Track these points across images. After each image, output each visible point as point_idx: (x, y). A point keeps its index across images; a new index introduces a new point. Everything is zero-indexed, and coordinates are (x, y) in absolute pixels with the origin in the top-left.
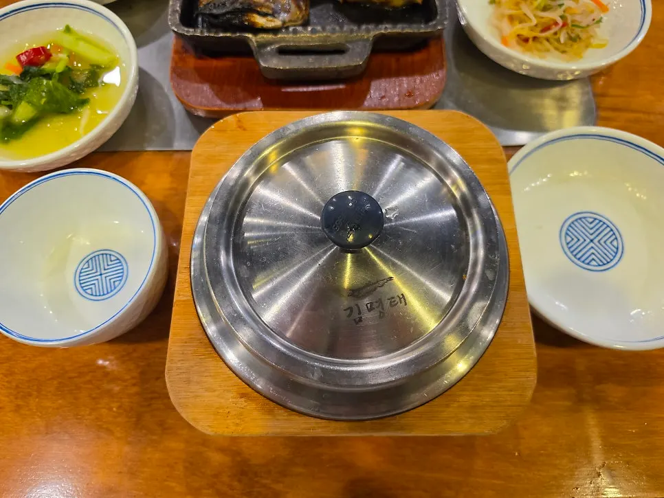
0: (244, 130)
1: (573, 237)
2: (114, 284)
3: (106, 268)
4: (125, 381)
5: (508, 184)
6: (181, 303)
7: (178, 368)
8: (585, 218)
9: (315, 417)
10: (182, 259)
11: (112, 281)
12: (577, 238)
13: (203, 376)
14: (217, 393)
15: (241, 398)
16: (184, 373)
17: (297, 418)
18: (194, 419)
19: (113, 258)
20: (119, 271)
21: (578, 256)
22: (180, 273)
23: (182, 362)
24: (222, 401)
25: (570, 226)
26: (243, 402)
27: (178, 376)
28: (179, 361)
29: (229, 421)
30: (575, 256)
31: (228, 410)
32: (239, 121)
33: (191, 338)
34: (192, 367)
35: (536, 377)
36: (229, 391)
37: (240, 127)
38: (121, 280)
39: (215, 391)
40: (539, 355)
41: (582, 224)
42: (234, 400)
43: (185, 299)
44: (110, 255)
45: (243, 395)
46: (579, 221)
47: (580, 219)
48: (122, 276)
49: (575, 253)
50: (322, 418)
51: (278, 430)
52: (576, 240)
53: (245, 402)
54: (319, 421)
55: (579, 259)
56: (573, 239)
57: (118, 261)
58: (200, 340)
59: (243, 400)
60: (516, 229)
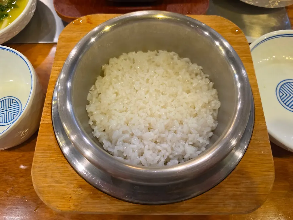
0: (91, 24)
1: (284, 93)
2: (13, 116)
3: (9, 107)
4: (16, 174)
5: (251, 56)
6: (44, 125)
7: (39, 167)
8: (289, 83)
9: (129, 202)
10: (47, 98)
11: (12, 114)
12: (286, 94)
13: (54, 173)
14: (63, 184)
15: (79, 188)
16: (43, 170)
17: (116, 202)
18: (48, 201)
19: (14, 101)
20: (16, 109)
21: (287, 104)
22: (45, 106)
23: (42, 163)
24: (67, 189)
25: (281, 87)
26: (81, 191)
27: (39, 172)
28: (40, 162)
29: (70, 203)
30: (285, 104)
31: (70, 196)
32: (88, 19)
33: (49, 148)
34: (48, 166)
35: (274, 175)
36: (71, 183)
37: (88, 22)
38: (17, 114)
39: (62, 183)
40: (275, 162)
41: (288, 86)
42: (75, 189)
43: (47, 122)
44: (13, 99)
45: (80, 186)
46: (286, 84)
47: (287, 83)
48: (18, 112)
49: (285, 102)
50: (133, 203)
51: (104, 211)
52: (285, 95)
53: (82, 190)
54: (131, 204)
55: (288, 106)
56: (283, 94)
57: (17, 103)
58: (55, 149)
59: (80, 189)
60: (257, 83)
